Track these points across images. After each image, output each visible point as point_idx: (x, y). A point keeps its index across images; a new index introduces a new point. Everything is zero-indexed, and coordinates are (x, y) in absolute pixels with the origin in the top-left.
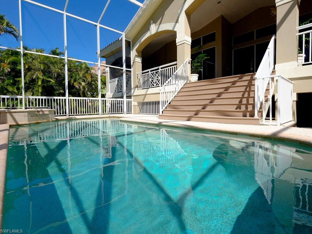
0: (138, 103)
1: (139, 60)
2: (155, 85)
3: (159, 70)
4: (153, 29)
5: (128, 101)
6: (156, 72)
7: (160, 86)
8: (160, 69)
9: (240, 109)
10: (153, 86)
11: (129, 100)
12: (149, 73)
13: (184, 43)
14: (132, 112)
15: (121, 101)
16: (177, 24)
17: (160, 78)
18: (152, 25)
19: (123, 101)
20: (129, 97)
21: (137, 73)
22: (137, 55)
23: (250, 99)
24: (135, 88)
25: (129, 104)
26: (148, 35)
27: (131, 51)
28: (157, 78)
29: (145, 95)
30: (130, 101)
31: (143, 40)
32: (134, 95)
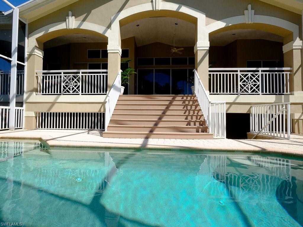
0: (36, 113)
1: (39, 54)
2: (71, 92)
3: (78, 74)
4: (72, 23)
5: (18, 110)
6: (74, 76)
7: (80, 95)
8: (81, 73)
9: (190, 125)
10: (68, 93)
11: (19, 108)
12: (60, 75)
13: (118, 53)
14: (24, 127)
15: (6, 110)
16: (109, 30)
17: (80, 84)
18: (70, 17)
19: (9, 109)
20: (20, 104)
21: (36, 71)
22: (38, 46)
23: (193, 117)
24: (32, 91)
25: (19, 114)
26: (62, 26)
27: (26, 38)
28: (75, 84)
29: (53, 104)
30: (21, 110)
31: (51, 30)
32: (28, 101)
